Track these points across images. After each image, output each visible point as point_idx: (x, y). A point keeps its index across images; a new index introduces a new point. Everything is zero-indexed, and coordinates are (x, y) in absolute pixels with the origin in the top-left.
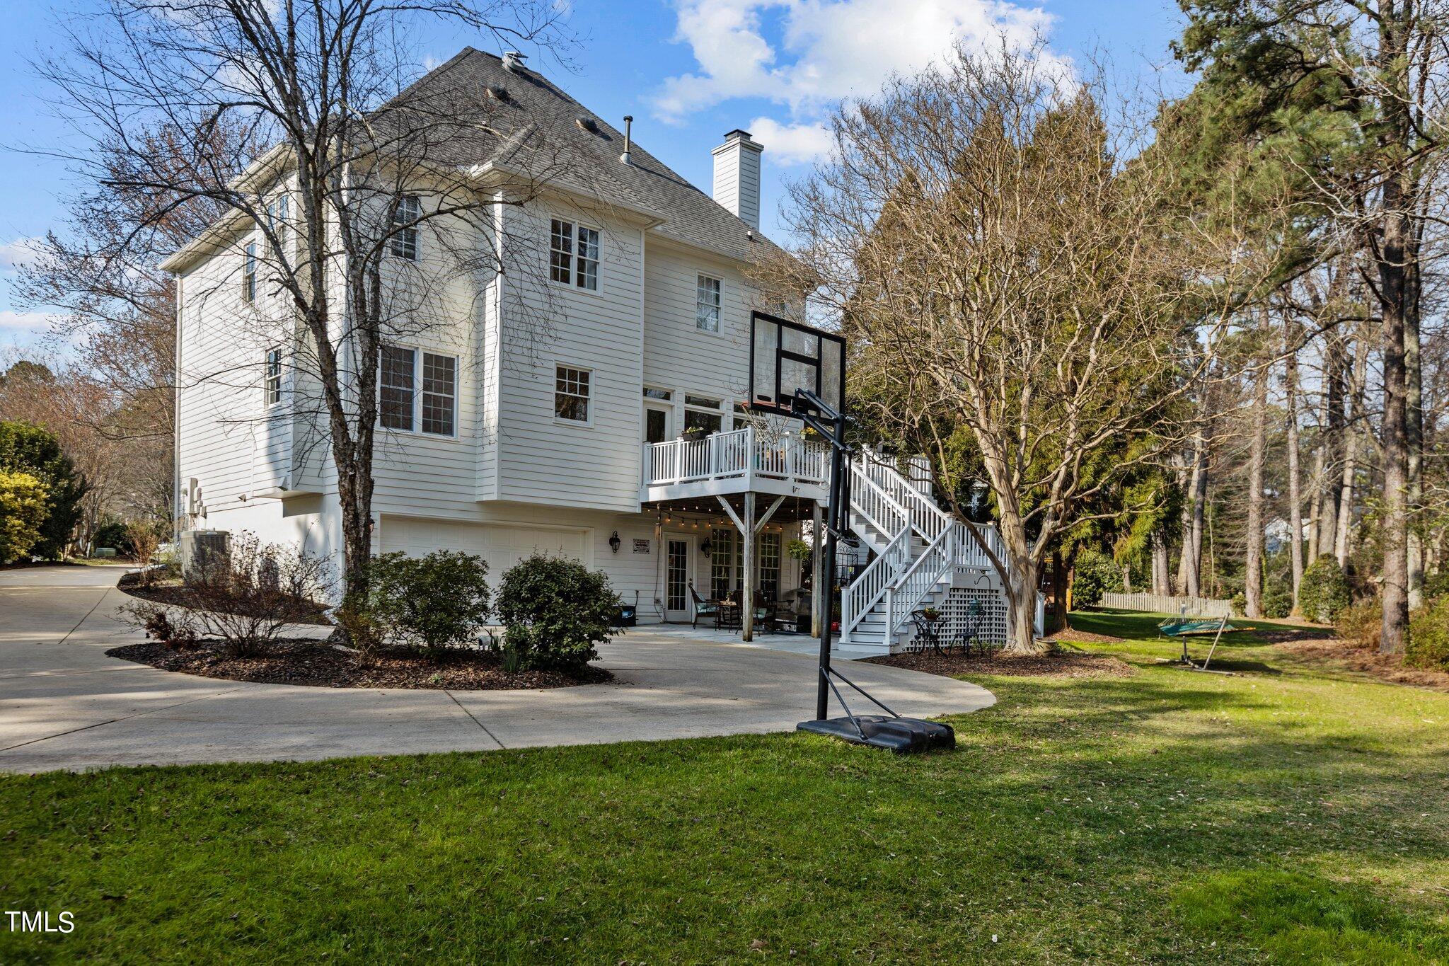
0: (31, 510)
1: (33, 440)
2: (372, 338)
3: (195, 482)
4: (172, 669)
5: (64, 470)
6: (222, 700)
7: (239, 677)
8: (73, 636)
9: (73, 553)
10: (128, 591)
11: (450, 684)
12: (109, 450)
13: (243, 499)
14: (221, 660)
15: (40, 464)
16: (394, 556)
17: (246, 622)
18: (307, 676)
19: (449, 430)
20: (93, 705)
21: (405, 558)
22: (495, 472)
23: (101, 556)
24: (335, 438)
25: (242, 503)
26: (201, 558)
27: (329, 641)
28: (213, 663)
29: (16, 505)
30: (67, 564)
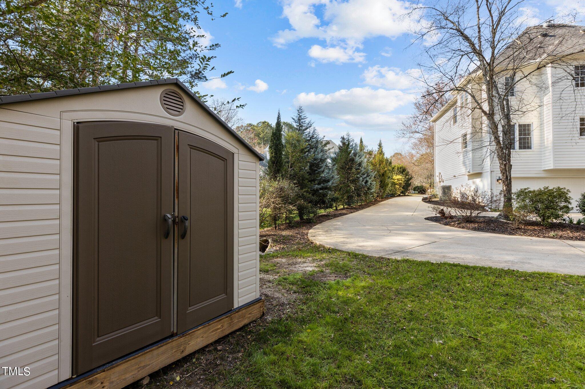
0: (401, 183)
1: (401, 168)
2: (508, 119)
3: (440, 173)
4: (445, 225)
5: (407, 174)
6: (465, 237)
7: (469, 229)
8: (415, 214)
9: (409, 193)
10: (425, 202)
11: (561, 237)
12: (416, 168)
13: (455, 176)
14: (461, 223)
15: (402, 173)
16: (525, 189)
17: (469, 211)
18: (495, 230)
19: (529, 148)
20: (427, 235)
21: (529, 190)
22: (552, 159)
23: (414, 193)
24: (498, 152)
25: (454, 178)
26: (444, 193)
27: (497, 218)
28: (458, 224)
29: (397, 182)
30: (408, 195)
